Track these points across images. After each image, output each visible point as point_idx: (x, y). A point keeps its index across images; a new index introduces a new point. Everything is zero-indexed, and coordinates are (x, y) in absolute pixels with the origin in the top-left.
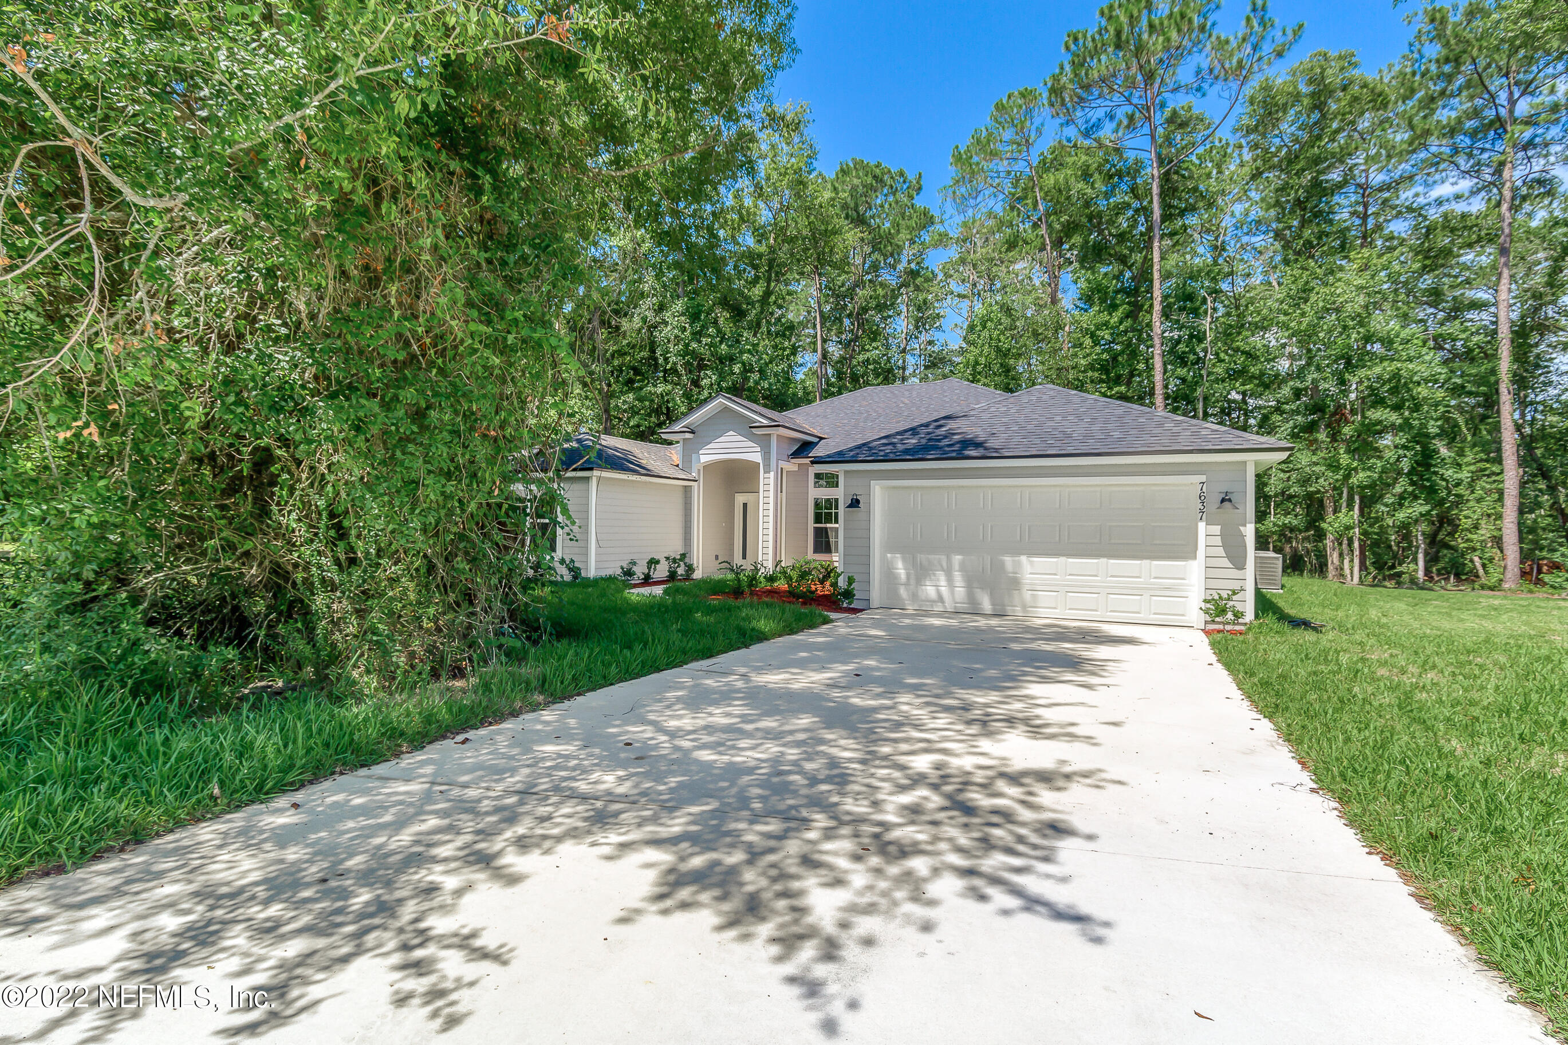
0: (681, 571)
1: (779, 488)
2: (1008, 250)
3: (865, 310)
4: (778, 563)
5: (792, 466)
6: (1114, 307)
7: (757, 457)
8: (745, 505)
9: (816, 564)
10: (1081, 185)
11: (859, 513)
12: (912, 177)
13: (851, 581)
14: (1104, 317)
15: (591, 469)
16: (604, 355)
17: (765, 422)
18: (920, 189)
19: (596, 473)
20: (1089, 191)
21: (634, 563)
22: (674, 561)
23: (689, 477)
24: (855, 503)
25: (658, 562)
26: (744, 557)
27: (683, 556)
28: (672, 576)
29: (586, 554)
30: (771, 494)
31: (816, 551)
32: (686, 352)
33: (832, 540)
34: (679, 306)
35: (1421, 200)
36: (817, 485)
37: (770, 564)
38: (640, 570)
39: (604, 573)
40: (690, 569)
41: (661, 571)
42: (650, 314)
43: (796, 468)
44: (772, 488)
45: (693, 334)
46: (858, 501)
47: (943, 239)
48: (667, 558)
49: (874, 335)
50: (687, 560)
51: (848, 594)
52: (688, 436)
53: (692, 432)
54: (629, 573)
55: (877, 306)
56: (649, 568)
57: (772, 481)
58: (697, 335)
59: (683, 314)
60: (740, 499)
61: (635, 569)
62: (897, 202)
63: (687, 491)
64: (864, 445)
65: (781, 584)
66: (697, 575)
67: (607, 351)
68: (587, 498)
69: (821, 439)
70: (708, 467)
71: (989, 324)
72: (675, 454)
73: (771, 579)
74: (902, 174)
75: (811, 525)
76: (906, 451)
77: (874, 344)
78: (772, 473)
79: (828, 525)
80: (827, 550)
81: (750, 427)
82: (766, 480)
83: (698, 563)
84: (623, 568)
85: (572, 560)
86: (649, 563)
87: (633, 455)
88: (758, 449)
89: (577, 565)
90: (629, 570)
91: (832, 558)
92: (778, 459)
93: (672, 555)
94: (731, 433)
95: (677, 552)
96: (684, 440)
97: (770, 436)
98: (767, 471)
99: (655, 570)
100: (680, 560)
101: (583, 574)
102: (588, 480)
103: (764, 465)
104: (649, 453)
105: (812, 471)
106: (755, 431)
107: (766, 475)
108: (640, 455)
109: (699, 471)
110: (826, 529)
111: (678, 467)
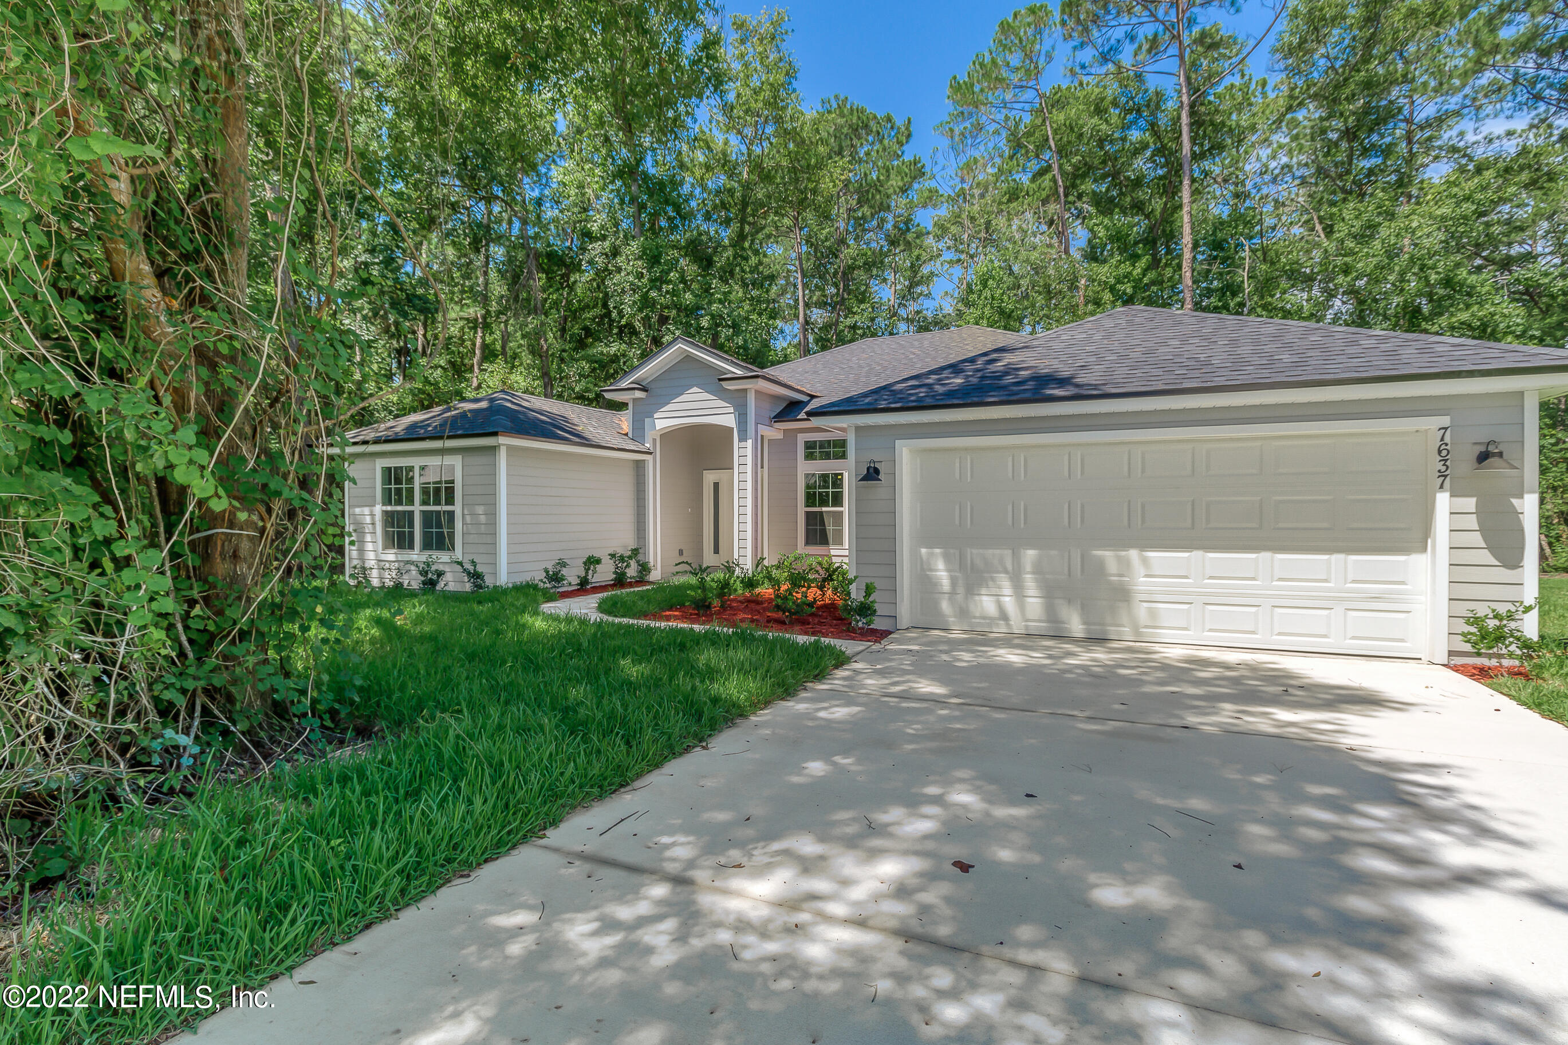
0: (632, 572)
1: (758, 464)
2: (1009, 201)
3: (852, 268)
4: (759, 562)
5: (774, 432)
6: (1135, 258)
7: (728, 420)
8: (716, 485)
9: (812, 561)
10: (1095, 120)
11: (879, 490)
12: (900, 122)
13: (869, 590)
14: (1126, 268)
15: (495, 434)
16: (543, 306)
17: (739, 372)
18: (909, 136)
19: (502, 440)
20: (1104, 127)
21: (562, 564)
22: (622, 559)
23: (641, 448)
24: (872, 474)
25: (598, 561)
26: (716, 551)
27: (635, 552)
28: (620, 581)
29: (494, 554)
30: (749, 468)
31: (808, 543)
32: (646, 303)
33: (830, 528)
34: (635, 246)
35: (1470, 138)
36: (809, 456)
37: (748, 564)
38: (572, 576)
39: (519, 579)
40: (644, 568)
41: (605, 573)
42: (600, 261)
43: (780, 436)
44: (749, 460)
45: (651, 280)
46: (877, 471)
47: (932, 198)
48: (613, 556)
49: (863, 298)
50: (640, 557)
51: (865, 610)
52: (639, 394)
53: (644, 389)
54: (555, 578)
55: (865, 264)
56: (587, 570)
57: (749, 452)
58: (657, 282)
59: (640, 258)
60: (710, 477)
61: (564, 571)
62: (884, 150)
63: (639, 467)
64: (884, 388)
65: (765, 590)
66: (655, 575)
68: (493, 474)
69: (813, 397)
70: (668, 436)
71: (990, 282)
72: (625, 421)
73: (750, 583)
74: (889, 119)
75: (802, 509)
76: (950, 394)
77: (862, 306)
78: (750, 442)
79: (824, 509)
80: (824, 540)
81: (720, 380)
82: (742, 452)
83: (656, 561)
84: (547, 571)
85: (473, 562)
86: (585, 563)
87: (566, 420)
88: (732, 410)
89: (480, 569)
90: (556, 574)
91: (833, 552)
92: (757, 424)
93: (620, 551)
94: (695, 389)
95: (625, 547)
96: (635, 400)
97: (745, 390)
98: (743, 439)
99: (595, 572)
100: (630, 557)
101: (489, 581)
102: (493, 449)
103: (739, 432)
104: (589, 418)
105: (802, 438)
106: (726, 385)
107: (742, 444)
108: (576, 421)
109: (654, 440)
110: (821, 513)
111: (626, 435)
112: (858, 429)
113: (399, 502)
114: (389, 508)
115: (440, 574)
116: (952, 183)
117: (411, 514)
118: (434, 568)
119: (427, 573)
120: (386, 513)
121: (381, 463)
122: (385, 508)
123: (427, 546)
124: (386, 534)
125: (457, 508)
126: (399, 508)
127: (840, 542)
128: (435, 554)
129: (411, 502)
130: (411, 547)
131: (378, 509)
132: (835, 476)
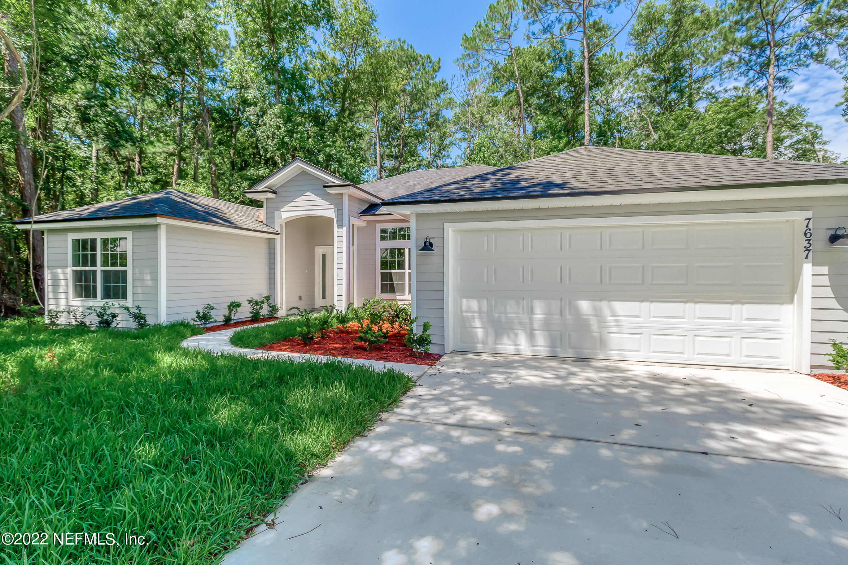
0: (265, 311)
1: (350, 242)
2: (493, 106)
3: (407, 137)
4: (350, 305)
5: (361, 222)
6: (560, 138)
7: (330, 213)
8: (324, 256)
9: (384, 304)
10: (538, 64)
11: (433, 257)
12: (434, 59)
13: (426, 327)
14: (555, 142)
15: (154, 215)
16: (213, 141)
17: (337, 182)
18: (439, 67)
19: (162, 220)
20: (543, 68)
21: (211, 308)
22: (257, 303)
23: (272, 230)
24: (428, 246)
25: (239, 305)
26: (324, 297)
27: (267, 298)
28: (255, 318)
29: (155, 301)
30: (344, 245)
31: (382, 292)
32: (283, 144)
33: (396, 283)
34: (277, 109)
35: (718, 89)
36: (383, 238)
37: (342, 308)
38: (218, 317)
39: (176, 319)
40: (273, 309)
41: (245, 312)
43: (364, 225)
44: (344, 239)
45: (286, 131)
46: (431, 244)
47: (450, 103)
48: (250, 301)
49: (413, 154)
50: (271, 302)
51: (423, 341)
52: (270, 195)
53: (274, 192)
54: (204, 317)
55: (415, 135)
56: (230, 311)
57: (344, 234)
58: (290, 132)
59: (279, 117)
60: (320, 251)
61: (212, 313)
62: (426, 73)
63: (271, 243)
64: (436, 188)
65: (353, 324)
66: (281, 313)
68: (155, 245)
70: (290, 224)
71: (482, 149)
72: (261, 214)
73: (342, 320)
74: (429, 57)
75: (378, 271)
77: (413, 158)
78: (344, 229)
79: (393, 271)
80: (393, 291)
81: (325, 187)
82: (340, 234)
83: (282, 304)
84: (198, 313)
85: (138, 308)
86: (229, 307)
87: (218, 210)
88: (332, 207)
89: (143, 312)
90: (205, 315)
91: (398, 298)
92: (349, 216)
93: (256, 298)
94: (308, 193)
95: (260, 295)
96: (267, 199)
97: (341, 194)
98: (340, 226)
99: (236, 312)
100: (263, 302)
101: (151, 321)
102: (156, 227)
103: (337, 221)
104: (236, 210)
105: (379, 227)
106: (328, 190)
107: (340, 229)
108: (226, 211)
109: (281, 226)
110: (391, 273)
111: (262, 222)
112: (418, 215)
113: (85, 264)
114: (78, 268)
115: (114, 316)
116: (462, 95)
117: (95, 272)
118: (109, 312)
119: (103, 315)
120: (76, 273)
121: (73, 236)
122: (75, 268)
123: (107, 295)
124: (75, 287)
125: (129, 269)
126: (87, 268)
127: (402, 291)
128: (111, 302)
129: (94, 264)
130: (95, 296)
131: (70, 269)
132: (399, 250)
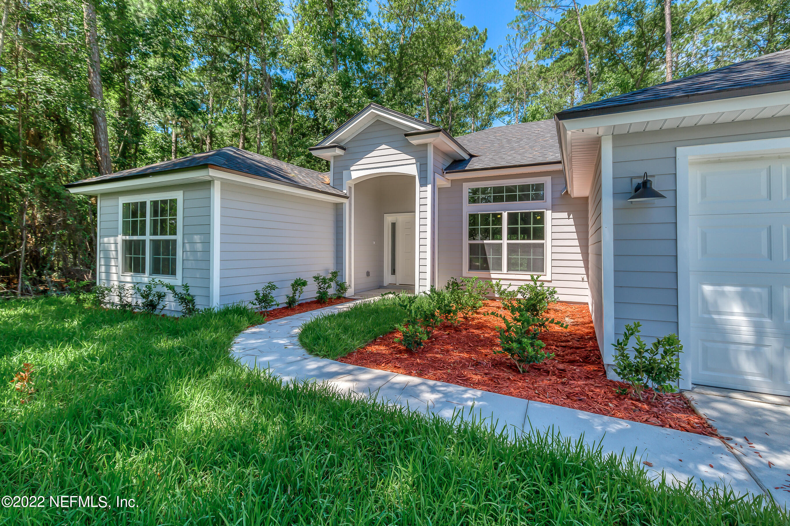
5: (443, 182)
7: (412, 170)
8: (394, 225)
12: (480, 31)
17: (422, 129)
18: (486, 39)
19: (212, 173)
21: (272, 287)
22: (324, 281)
23: (339, 193)
24: (650, 190)
25: (304, 284)
26: (393, 272)
27: (335, 274)
28: (322, 300)
29: (208, 278)
31: (472, 267)
33: (490, 257)
34: (334, 76)
36: (473, 200)
38: (281, 297)
39: (231, 302)
40: (342, 287)
41: (311, 292)
42: (312, 89)
43: (448, 185)
44: (428, 202)
45: (344, 98)
47: (495, 76)
48: (317, 278)
50: (338, 278)
52: (338, 151)
53: (343, 148)
54: (265, 299)
56: (295, 291)
57: (429, 194)
59: (337, 84)
60: (389, 219)
61: (274, 293)
62: (473, 44)
63: (338, 209)
66: (350, 292)
67: (276, 107)
68: (208, 207)
69: (472, 156)
72: (326, 178)
74: (475, 29)
75: (466, 242)
78: (429, 187)
79: (485, 242)
80: (485, 267)
81: (406, 135)
82: (423, 195)
83: (350, 281)
84: (257, 294)
85: (186, 287)
86: (293, 285)
87: (281, 170)
88: (414, 161)
89: (192, 292)
90: (265, 296)
91: (493, 276)
92: (434, 172)
93: (323, 274)
94: (383, 146)
95: (327, 271)
96: (335, 157)
97: (426, 145)
98: (423, 184)
99: (301, 293)
100: (331, 280)
101: (200, 304)
102: (208, 184)
103: (420, 178)
104: (300, 172)
105: (467, 188)
106: (409, 139)
107: (423, 189)
108: (289, 171)
109: (350, 188)
110: (483, 245)
111: (329, 184)
112: (616, 137)
113: (134, 233)
114: (128, 238)
115: (161, 296)
116: (509, 65)
117: (144, 241)
118: (154, 291)
119: (148, 295)
120: (125, 242)
121: (123, 200)
122: (124, 237)
123: (156, 270)
124: (125, 259)
125: (179, 237)
126: (135, 238)
127: (499, 267)
128: (158, 278)
129: (143, 233)
130: (143, 272)
131: (120, 238)
132: (495, 215)
